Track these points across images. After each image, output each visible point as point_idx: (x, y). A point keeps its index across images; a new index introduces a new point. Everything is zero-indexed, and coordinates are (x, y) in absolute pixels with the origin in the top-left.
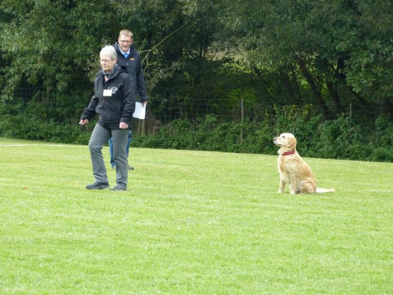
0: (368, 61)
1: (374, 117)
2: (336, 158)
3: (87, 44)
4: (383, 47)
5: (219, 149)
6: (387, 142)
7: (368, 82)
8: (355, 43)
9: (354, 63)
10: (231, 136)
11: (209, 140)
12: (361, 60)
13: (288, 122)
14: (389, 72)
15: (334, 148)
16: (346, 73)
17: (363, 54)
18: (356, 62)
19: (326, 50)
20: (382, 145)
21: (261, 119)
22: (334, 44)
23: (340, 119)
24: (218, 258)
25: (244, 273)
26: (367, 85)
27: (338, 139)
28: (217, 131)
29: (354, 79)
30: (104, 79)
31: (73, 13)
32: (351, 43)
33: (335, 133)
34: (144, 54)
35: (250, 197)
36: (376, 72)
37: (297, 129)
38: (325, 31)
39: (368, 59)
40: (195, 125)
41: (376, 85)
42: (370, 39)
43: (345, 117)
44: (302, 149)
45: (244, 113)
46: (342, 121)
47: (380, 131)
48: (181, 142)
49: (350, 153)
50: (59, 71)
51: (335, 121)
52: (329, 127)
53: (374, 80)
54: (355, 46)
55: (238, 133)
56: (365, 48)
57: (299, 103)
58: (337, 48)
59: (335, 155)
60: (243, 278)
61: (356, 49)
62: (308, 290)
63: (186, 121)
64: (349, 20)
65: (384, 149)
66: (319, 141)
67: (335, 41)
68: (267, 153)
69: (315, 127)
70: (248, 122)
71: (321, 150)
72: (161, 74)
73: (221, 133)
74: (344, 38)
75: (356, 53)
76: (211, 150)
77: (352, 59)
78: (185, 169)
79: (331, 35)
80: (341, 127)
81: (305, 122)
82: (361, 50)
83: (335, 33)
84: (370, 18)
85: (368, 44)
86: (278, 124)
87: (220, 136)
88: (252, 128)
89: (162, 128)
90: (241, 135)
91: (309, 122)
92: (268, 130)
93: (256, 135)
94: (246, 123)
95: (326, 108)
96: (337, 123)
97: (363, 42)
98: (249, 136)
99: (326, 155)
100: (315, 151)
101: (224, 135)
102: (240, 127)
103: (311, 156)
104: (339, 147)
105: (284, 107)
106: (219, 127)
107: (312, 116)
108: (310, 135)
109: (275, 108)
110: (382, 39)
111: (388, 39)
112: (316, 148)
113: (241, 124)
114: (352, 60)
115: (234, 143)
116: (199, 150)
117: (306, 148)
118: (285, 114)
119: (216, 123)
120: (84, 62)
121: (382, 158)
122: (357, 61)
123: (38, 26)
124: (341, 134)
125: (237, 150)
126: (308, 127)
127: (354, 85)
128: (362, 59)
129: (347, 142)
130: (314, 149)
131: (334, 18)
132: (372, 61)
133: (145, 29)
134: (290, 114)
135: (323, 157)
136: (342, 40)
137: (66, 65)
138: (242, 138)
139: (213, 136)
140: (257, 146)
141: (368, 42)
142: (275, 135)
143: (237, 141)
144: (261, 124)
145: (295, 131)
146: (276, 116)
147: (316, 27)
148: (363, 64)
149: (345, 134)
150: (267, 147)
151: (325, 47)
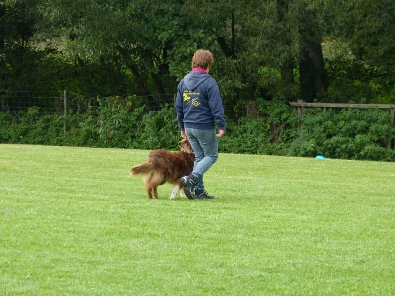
4: (206, 36)
5: (42, 143)
8: (178, 32)
9: (177, 53)
10: (54, 129)
11: (32, 133)
12: (184, 49)
13: (111, 114)
15: (159, 139)
16: (169, 63)
17: (186, 43)
18: (179, 52)
19: (147, 40)
21: (84, 111)
22: (156, 34)
23: (164, 110)
25: (57, 256)
27: (162, 129)
28: (40, 124)
29: (177, 69)
32: (174, 33)
33: (160, 124)
35: (68, 188)
37: (121, 120)
38: (147, 21)
39: (191, 49)
40: (17, 118)
42: (192, 28)
43: (169, 107)
44: (126, 141)
45: (67, 106)
46: (166, 112)
48: (3, 136)
49: (175, 144)
51: (159, 112)
52: (153, 118)
54: (179, 36)
55: (62, 126)
56: (188, 37)
57: (123, 94)
58: (159, 38)
59: (160, 146)
61: (179, 38)
63: (8, 114)
64: (171, 9)
66: (144, 132)
67: (157, 30)
68: (91, 145)
69: (139, 118)
70: (71, 115)
71: (145, 141)
73: (43, 125)
74: (166, 28)
75: (179, 43)
76: (34, 143)
77: (175, 48)
78: (5, 163)
79: (153, 24)
80: (165, 118)
81: (129, 113)
82: (184, 40)
83: (157, 22)
84: (192, 7)
85: (190, 33)
86: (102, 116)
87: (43, 129)
88: (75, 120)
90: (64, 127)
91: (133, 114)
92: (91, 122)
93: (80, 128)
94: (69, 115)
95: (150, 98)
96: (161, 114)
97: (186, 32)
98: (72, 128)
99: (150, 147)
100: (140, 143)
101: (47, 127)
102: (63, 119)
103: (136, 148)
104: (164, 138)
105: (107, 99)
106: (42, 120)
107: (137, 107)
108: (135, 126)
109: (98, 99)
110: (205, 27)
111: (210, 27)
112: (140, 140)
113: (64, 116)
114: (175, 50)
115: (58, 135)
116: (22, 143)
117: (130, 140)
118: (109, 105)
119: (39, 116)
122: (180, 50)
124: (165, 125)
125: (61, 143)
126: (132, 118)
127: (177, 76)
128: (184, 48)
129: (171, 133)
130: (139, 140)
131: (155, 7)
134: (113, 105)
136: (164, 30)
138: (65, 131)
139: (35, 128)
140: (81, 139)
141: (190, 31)
142: (99, 127)
143: (61, 134)
144: (84, 116)
145: (119, 123)
146: (99, 107)
147: (137, 16)
148: (186, 53)
149: (169, 125)
150: (91, 140)
151: (147, 36)
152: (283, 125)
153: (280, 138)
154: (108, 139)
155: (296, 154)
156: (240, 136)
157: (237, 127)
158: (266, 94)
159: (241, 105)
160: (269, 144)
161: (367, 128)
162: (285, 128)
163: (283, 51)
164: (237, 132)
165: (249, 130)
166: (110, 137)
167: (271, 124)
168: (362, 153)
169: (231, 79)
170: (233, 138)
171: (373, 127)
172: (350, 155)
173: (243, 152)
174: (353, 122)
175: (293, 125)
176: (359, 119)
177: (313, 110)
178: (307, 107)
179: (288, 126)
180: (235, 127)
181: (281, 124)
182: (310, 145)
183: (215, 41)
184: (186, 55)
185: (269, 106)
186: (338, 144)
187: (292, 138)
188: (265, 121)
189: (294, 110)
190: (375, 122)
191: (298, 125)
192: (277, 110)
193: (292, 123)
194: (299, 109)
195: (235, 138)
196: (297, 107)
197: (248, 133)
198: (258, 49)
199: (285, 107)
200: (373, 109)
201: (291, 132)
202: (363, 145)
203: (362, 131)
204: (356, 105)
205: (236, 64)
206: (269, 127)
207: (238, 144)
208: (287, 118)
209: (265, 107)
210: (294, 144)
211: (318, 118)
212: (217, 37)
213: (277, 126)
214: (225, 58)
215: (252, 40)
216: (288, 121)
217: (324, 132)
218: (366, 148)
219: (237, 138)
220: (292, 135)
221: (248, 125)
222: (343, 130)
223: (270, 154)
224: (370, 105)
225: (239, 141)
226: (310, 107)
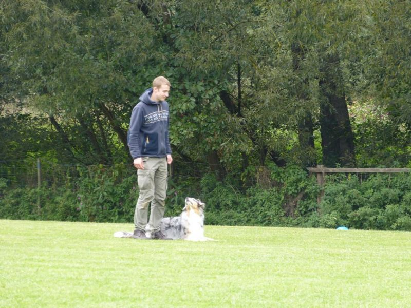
0: (187, 107)
1: (199, 176)
4: (206, 90)
6: (216, 206)
7: (188, 132)
9: (171, 110)
10: (26, 205)
12: (179, 106)
13: (94, 185)
14: (214, 120)
17: (182, 98)
18: (174, 109)
19: (135, 95)
20: (210, 209)
21: (61, 183)
26: (187, 137)
28: (9, 199)
29: (171, 130)
36: (198, 120)
37: (105, 194)
38: (135, 73)
39: (188, 105)
41: (198, 137)
42: (189, 81)
44: (112, 218)
45: (41, 177)
47: (207, 193)
53: (196, 129)
55: (35, 202)
56: (184, 91)
57: (107, 162)
61: (173, 93)
64: (163, 58)
65: (212, 214)
66: (133, 207)
69: (127, 191)
73: (13, 201)
75: (173, 98)
79: (142, 77)
81: (115, 184)
82: (179, 94)
83: (147, 74)
84: (188, 55)
85: (187, 87)
86: (82, 189)
87: (13, 205)
88: (51, 194)
90: (38, 203)
91: (120, 185)
92: (70, 196)
93: (57, 203)
94: (44, 188)
97: (182, 85)
98: (48, 204)
101: (18, 203)
102: (36, 193)
105: (89, 168)
106: (11, 195)
107: (124, 177)
108: (122, 200)
109: (78, 169)
110: (205, 80)
111: (211, 79)
113: (38, 190)
115: (30, 213)
118: (91, 176)
119: (7, 190)
126: (119, 190)
127: (172, 137)
128: (180, 104)
130: (127, 216)
131: (144, 57)
132: (192, 107)
134: (96, 175)
138: (39, 207)
139: (3, 205)
141: (187, 84)
142: (79, 201)
143: (33, 211)
144: (61, 189)
145: (103, 196)
146: (80, 178)
147: (121, 68)
148: (183, 110)
152: (300, 196)
153: (296, 212)
154: (90, 216)
156: (249, 210)
157: (245, 199)
158: (279, 159)
159: (249, 173)
160: (284, 218)
161: (401, 197)
162: (303, 199)
163: (299, 107)
164: (246, 205)
165: (260, 202)
166: (93, 213)
167: (285, 195)
169: (237, 141)
170: (240, 212)
171: (407, 196)
172: (380, 227)
174: (384, 190)
175: (312, 195)
176: (391, 187)
177: (335, 177)
178: (328, 173)
179: (306, 196)
180: (243, 199)
181: (298, 194)
182: (332, 219)
183: (217, 95)
184: (182, 112)
185: (284, 173)
186: (366, 217)
187: (311, 211)
188: (278, 191)
189: (314, 177)
191: (318, 194)
192: (293, 178)
193: (311, 193)
194: (319, 176)
195: (243, 212)
196: (316, 174)
197: (258, 205)
198: (269, 104)
199: (302, 174)
200: (407, 174)
201: (310, 203)
202: (395, 217)
203: (395, 200)
204: (388, 170)
205: (242, 123)
206: (283, 198)
207: (246, 220)
208: (305, 188)
209: (278, 174)
210: (313, 217)
212: (219, 91)
213: (293, 196)
214: (230, 116)
215: (261, 93)
216: (306, 191)
217: (349, 202)
218: (399, 220)
219: (245, 212)
220: (311, 207)
221: (259, 196)
222: (372, 200)
224: (404, 169)
225: (247, 216)
226: (332, 173)
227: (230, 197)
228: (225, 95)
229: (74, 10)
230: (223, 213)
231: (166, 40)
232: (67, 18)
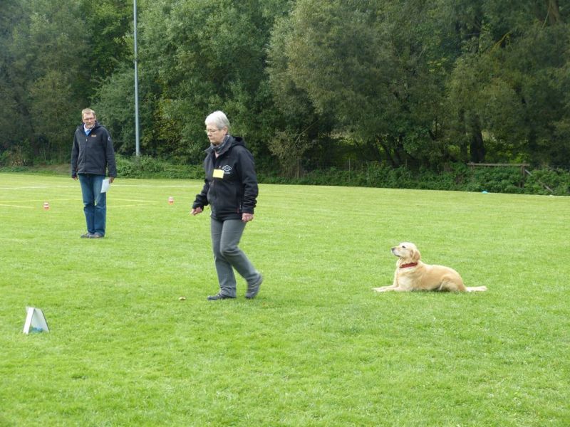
1: (419, 166)
2: (399, 188)
3: (268, 131)
5: (338, 185)
6: (426, 179)
7: (415, 148)
10: (344, 178)
11: (333, 180)
13: (373, 170)
14: (426, 143)
15: (398, 183)
16: (404, 143)
17: (412, 133)
18: (409, 138)
19: (392, 132)
20: (423, 181)
21: (359, 169)
22: (396, 129)
23: (401, 168)
24: (337, 241)
25: (351, 249)
26: (414, 150)
27: (400, 178)
28: (336, 176)
29: (407, 147)
30: (214, 155)
31: (260, 115)
32: (406, 128)
33: (398, 175)
34: (297, 137)
35: (354, 209)
36: (419, 143)
37: (378, 173)
38: (392, 122)
39: (415, 136)
40: (325, 172)
41: (419, 150)
42: (415, 125)
43: (403, 166)
45: (350, 166)
46: (402, 169)
47: (422, 173)
50: (253, 146)
51: (398, 169)
52: (395, 172)
53: (418, 147)
54: (408, 129)
55: (348, 176)
56: (413, 130)
57: (379, 160)
58: (398, 131)
60: (350, 252)
61: (408, 131)
62: (384, 258)
63: (320, 170)
64: (405, 116)
65: (424, 183)
66: (390, 179)
67: (397, 127)
68: (363, 186)
69: (387, 172)
70: (352, 170)
72: (306, 146)
73: (338, 176)
74: (402, 125)
75: (408, 133)
78: (320, 196)
79: (395, 124)
80: (402, 172)
81: (382, 169)
82: (411, 131)
83: (397, 123)
84: (416, 114)
86: (368, 171)
87: (338, 178)
88: (355, 173)
89: (308, 174)
91: (385, 170)
92: (363, 174)
93: (357, 177)
95: (393, 162)
97: (412, 127)
98: (353, 177)
101: (340, 177)
102: (348, 173)
104: (401, 182)
105: (372, 163)
106: (338, 173)
107: (386, 167)
109: (366, 163)
110: (422, 125)
114: (407, 137)
118: (372, 166)
119: (336, 171)
120: (267, 141)
121: (423, 188)
123: (241, 122)
124: (401, 176)
125: (347, 185)
126: (384, 172)
127: (408, 150)
128: (411, 136)
129: (404, 180)
130: (387, 184)
131: (397, 115)
132: (417, 137)
133: (298, 123)
134: (374, 165)
135: (392, 188)
136: (401, 127)
137: (257, 142)
138: (349, 179)
139: (334, 178)
140: (358, 183)
141: (414, 127)
142: (367, 177)
144: (359, 171)
145: (377, 175)
146: (367, 167)
147: (387, 120)
149: (403, 175)
150: (363, 183)
151: (391, 129)
153: (461, 182)
155: (470, 190)
156: (440, 181)
157: (439, 176)
158: (454, 160)
159: (440, 165)
161: (508, 177)
164: (439, 179)
167: (457, 175)
168: (505, 190)
169: (436, 152)
171: (511, 176)
172: (498, 190)
173: (442, 189)
174: (501, 174)
176: (503, 172)
177: (479, 167)
178: (475, 166)
179: (465, 176)
181: (462, 175)
182: (478, 185)
183: (427, 132)
185: (456, 165)
187: (468, 182)
188: (453, 173)
190: (512, 173)
191: (470, 175)
192: (459, 168)
193: (468, 174)
195: (438, 182)
196: (470, 166)
197: (445, 179)
198: (450, 136)
199: (464, 166)
200: (511, 167)
202: (506, 185)
203: (505, 178)
204: (502, 165)
205: (438, 144)
206: (455, 176)
208: (465, 172)
209: (453, 166)
210: (469, 185)
211: (482, 171)
212: (428, 130)
213: (460, 176)
214: (432, 141)
215: (446, 131)
217: (485, 178)
220: (468, 180)
221: (445, 176)
222: (495, 177)
223: (456, 190)
224: (509, 164)
226: (477, 166)
227: (433, 176)
228: (430, 132)
229: (366, 95)
230: (429, 183)
231: (405, 108)
232: (365, 99)
